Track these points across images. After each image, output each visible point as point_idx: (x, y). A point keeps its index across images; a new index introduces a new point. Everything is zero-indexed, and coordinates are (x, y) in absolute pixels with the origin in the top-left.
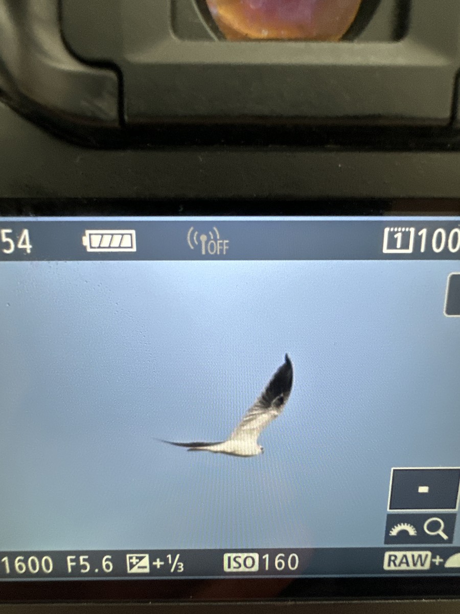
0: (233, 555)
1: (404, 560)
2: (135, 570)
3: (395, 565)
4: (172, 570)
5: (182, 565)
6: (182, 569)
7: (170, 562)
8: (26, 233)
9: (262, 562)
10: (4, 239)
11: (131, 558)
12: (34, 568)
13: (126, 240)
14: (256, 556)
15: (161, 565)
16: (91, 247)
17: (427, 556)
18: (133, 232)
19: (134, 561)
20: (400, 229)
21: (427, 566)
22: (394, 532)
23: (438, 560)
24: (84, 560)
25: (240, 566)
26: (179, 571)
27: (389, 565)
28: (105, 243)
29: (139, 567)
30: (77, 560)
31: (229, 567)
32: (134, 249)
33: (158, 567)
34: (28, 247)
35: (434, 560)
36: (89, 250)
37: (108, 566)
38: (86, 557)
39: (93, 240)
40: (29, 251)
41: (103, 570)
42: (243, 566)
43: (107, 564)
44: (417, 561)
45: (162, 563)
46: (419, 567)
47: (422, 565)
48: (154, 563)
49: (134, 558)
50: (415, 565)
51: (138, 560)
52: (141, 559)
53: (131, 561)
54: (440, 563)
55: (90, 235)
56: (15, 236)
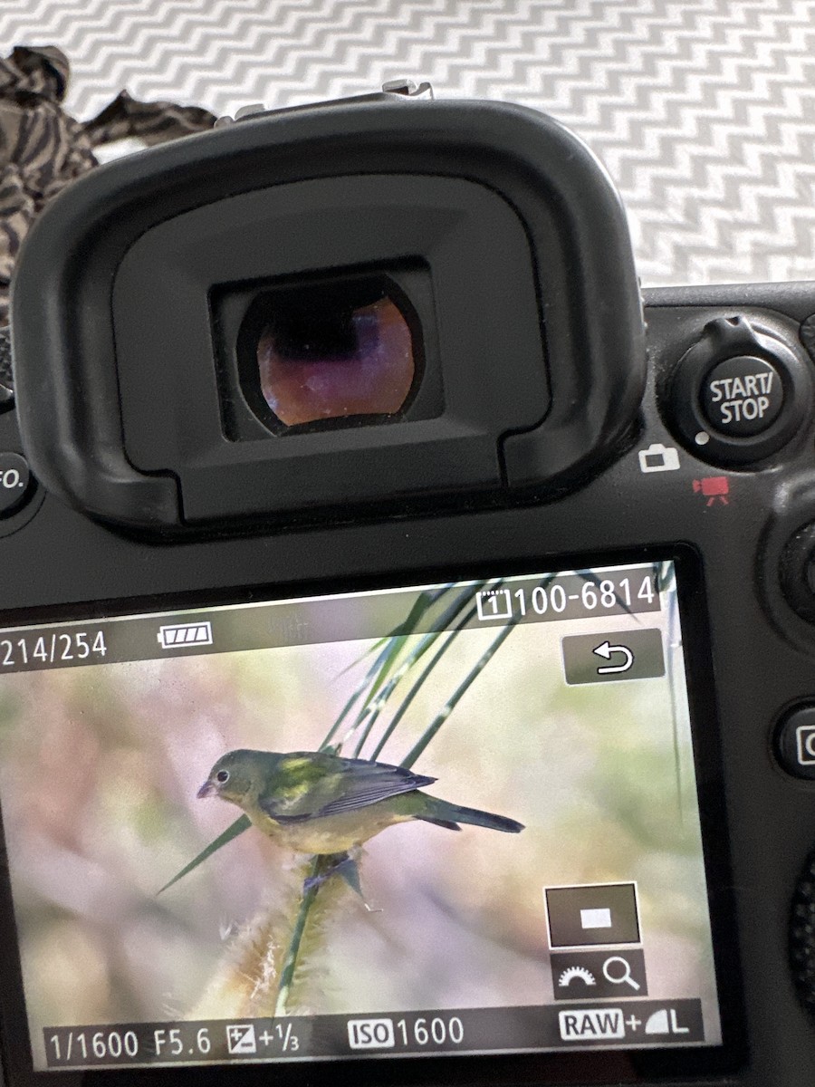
0: (359, 1023)
1: (587, 1025)
2: (238, 1049)
3: (577, 1032)
4: (285, 1048)
5: (296, 1039)
6: (297, 1047)
7: (281, 1035)
8: (100, 634)
9: (398, 1032)
10: (79, 644)
11: (232, 1031)
12: (116, 1049)
13: (201, 633)
14: (388, 1023)
15: (269, 1041)
16: (166, 644)
17: (617, 1016)
18: (208, 624)
19: (236, 1035)
20: (493, 593)
21: (621, 1033)
22: (565, 981)
23: (634, 1023)
24: (175, 1036)
25: (370, 1040)
26: (293, 1049)
27: (568, 1032)
28: (180, 638)
29: (243, 1045)
30: (165, 1036)
31: (356, 1041)
32: (210, 642)
33: (267, 1043)
34: (103, 649)
35: (628, 1023)
36: (164, 647)
37: (204, 1044)
38: (178, 1031)
39: (167, 636)
40: (103, 654)
41: (199, 1050)
42: (373, 1039)
43: (203, 1042)
44: (605, 1024)
45: (271, 1038)
46: (609, 1035)
47: (614, 1030)
48: (261, 1038)
49: (236, 1031)
50: (604, 1031)
51: (240, 1034)
52: (244, 1031)
53: (232, 1035)
54: (637, 1026)
55: (164, 631)
56: (89, 640)
